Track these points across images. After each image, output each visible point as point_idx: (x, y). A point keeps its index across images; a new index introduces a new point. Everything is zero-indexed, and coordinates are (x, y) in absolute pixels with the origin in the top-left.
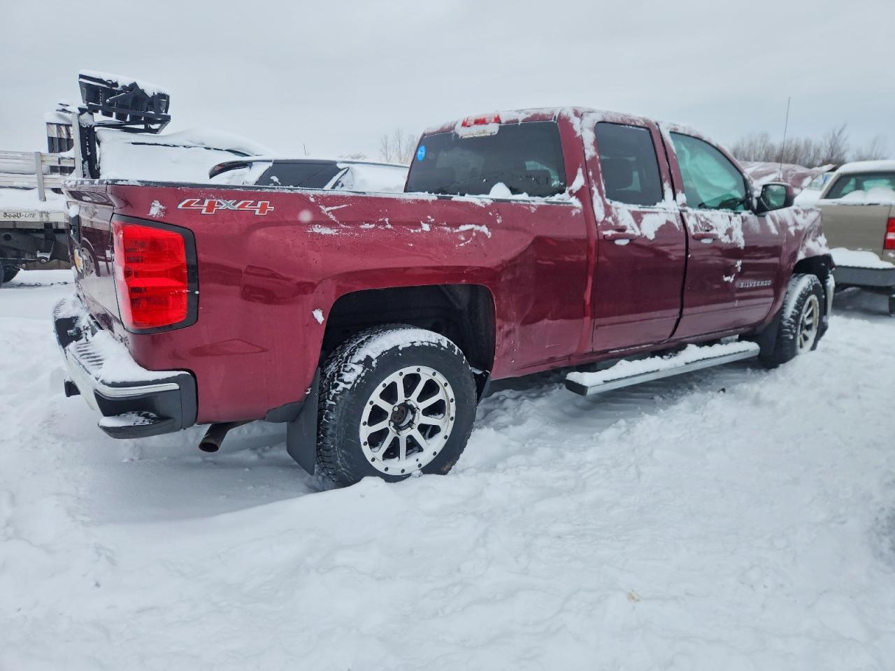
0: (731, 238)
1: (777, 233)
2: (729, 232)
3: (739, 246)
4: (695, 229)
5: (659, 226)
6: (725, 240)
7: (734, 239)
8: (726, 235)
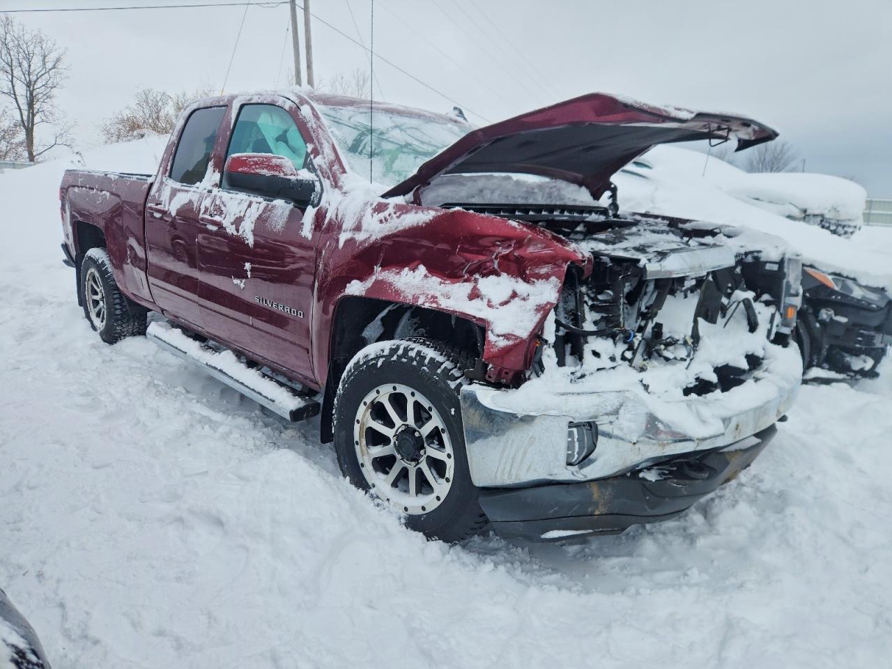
0: (237, 230)
1: (310, 236)
2: (238, 222)
3: (247, 242)
4: (205, 212)
5: (182, 204)
6: (231, 230)
7: (240, 232)
8: (232, 224)
